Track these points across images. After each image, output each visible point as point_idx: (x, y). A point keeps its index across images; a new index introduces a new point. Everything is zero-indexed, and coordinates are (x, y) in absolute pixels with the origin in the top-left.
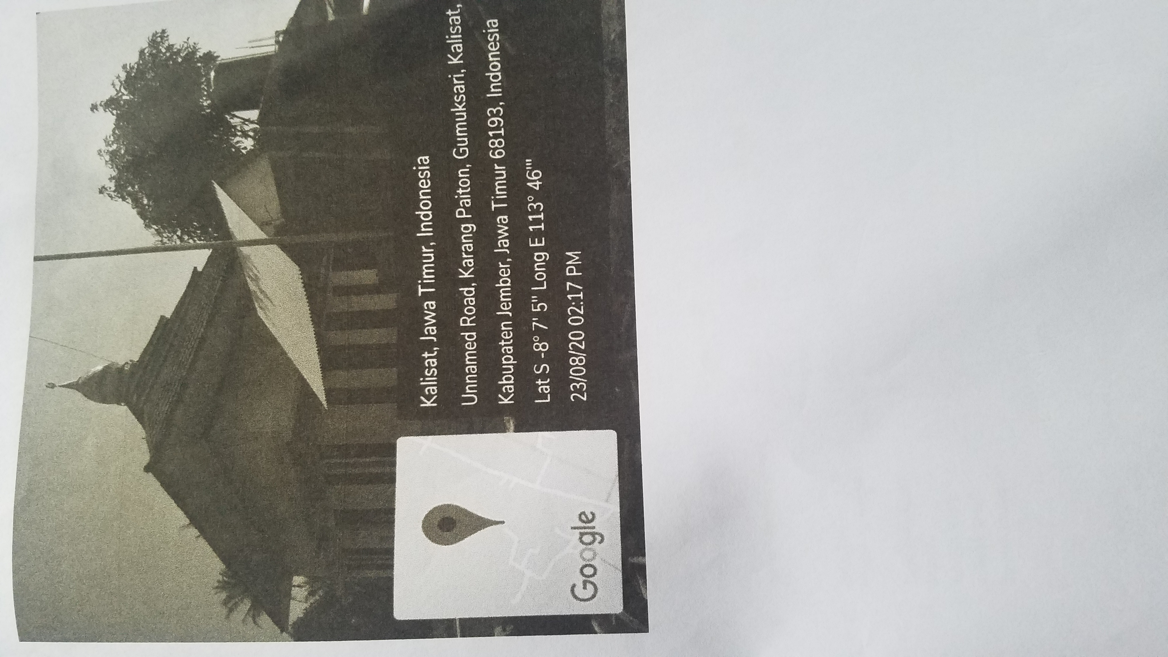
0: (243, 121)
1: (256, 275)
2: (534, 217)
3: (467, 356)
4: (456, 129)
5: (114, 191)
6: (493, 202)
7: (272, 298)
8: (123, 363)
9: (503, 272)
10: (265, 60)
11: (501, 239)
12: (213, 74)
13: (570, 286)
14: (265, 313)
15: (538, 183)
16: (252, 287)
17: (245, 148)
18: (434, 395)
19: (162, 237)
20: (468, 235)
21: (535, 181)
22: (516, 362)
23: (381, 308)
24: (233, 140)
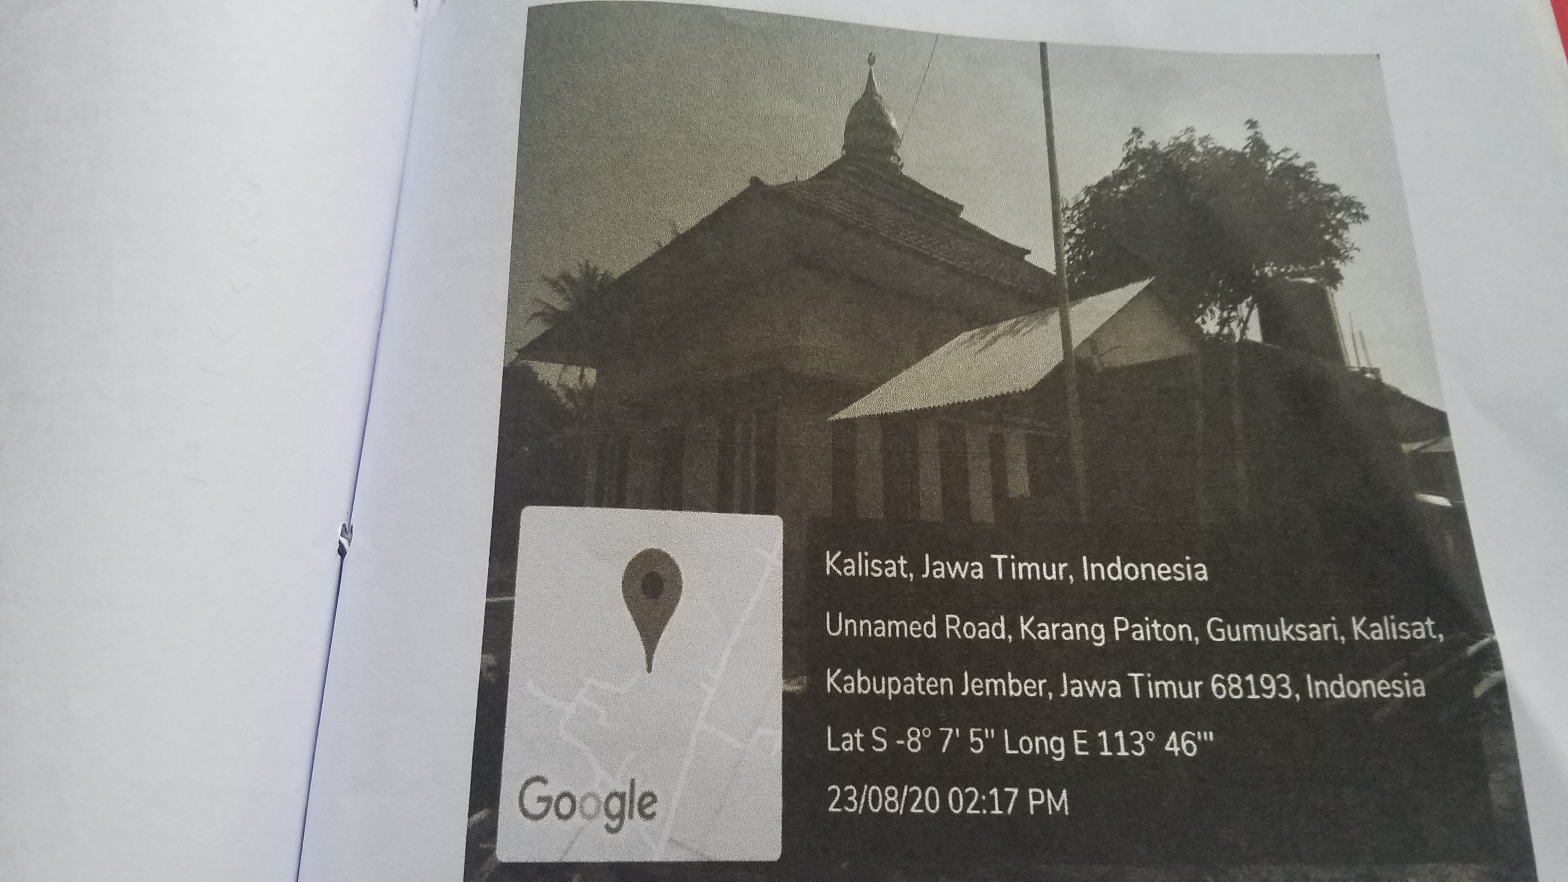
0: (1244, 319)
1: (1019, 331)
2: (1122, 741)
3: (900, 623)
4: (1254, 624)
5: (1136, 147)
6: (1142, 675)
7: (987, 352)
8: (899, 154)
9: (1030, 684)
10: (1335, 352)
11: (1083, 685)
12: (1311, 280)
13: (1012, 793)
14: (964, 342)
15: (1176, 749)
16: (1002, 326)
17: (1204, 322)
18: (842, 570)
19: (1073, 209)
20: (1087, 633)
21: (1179, 745)
22: (890, 698)
23: (973, 500)
24: (1215, 306)
